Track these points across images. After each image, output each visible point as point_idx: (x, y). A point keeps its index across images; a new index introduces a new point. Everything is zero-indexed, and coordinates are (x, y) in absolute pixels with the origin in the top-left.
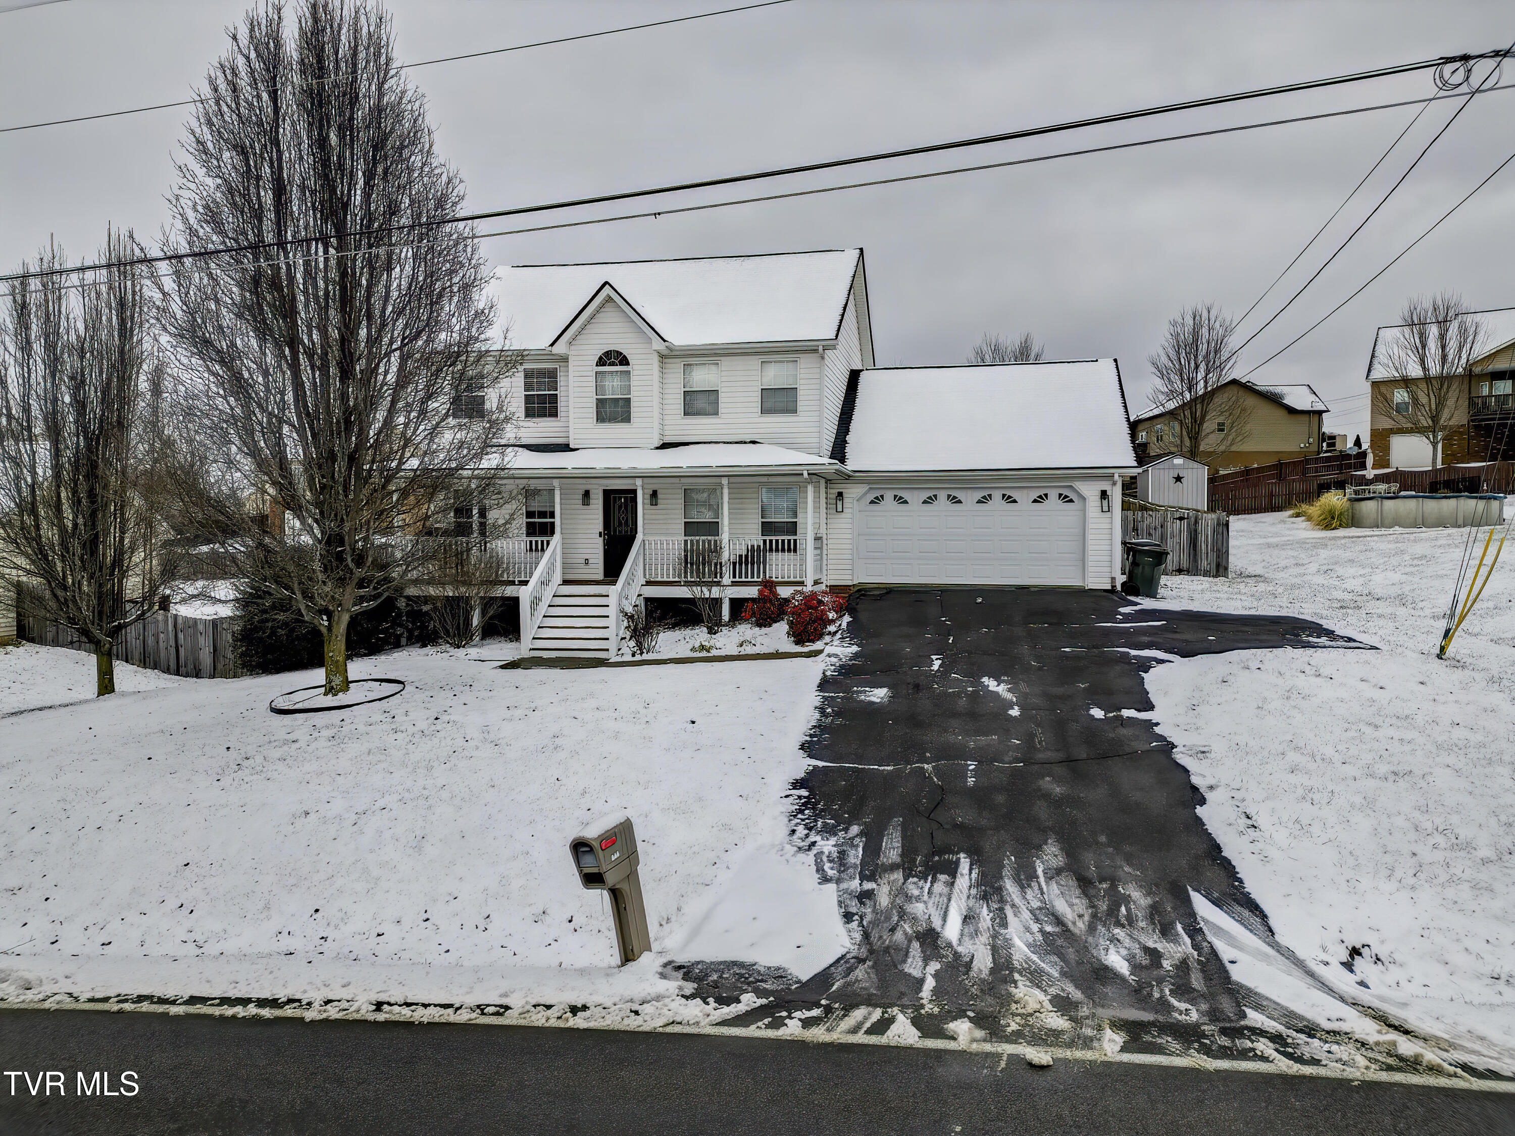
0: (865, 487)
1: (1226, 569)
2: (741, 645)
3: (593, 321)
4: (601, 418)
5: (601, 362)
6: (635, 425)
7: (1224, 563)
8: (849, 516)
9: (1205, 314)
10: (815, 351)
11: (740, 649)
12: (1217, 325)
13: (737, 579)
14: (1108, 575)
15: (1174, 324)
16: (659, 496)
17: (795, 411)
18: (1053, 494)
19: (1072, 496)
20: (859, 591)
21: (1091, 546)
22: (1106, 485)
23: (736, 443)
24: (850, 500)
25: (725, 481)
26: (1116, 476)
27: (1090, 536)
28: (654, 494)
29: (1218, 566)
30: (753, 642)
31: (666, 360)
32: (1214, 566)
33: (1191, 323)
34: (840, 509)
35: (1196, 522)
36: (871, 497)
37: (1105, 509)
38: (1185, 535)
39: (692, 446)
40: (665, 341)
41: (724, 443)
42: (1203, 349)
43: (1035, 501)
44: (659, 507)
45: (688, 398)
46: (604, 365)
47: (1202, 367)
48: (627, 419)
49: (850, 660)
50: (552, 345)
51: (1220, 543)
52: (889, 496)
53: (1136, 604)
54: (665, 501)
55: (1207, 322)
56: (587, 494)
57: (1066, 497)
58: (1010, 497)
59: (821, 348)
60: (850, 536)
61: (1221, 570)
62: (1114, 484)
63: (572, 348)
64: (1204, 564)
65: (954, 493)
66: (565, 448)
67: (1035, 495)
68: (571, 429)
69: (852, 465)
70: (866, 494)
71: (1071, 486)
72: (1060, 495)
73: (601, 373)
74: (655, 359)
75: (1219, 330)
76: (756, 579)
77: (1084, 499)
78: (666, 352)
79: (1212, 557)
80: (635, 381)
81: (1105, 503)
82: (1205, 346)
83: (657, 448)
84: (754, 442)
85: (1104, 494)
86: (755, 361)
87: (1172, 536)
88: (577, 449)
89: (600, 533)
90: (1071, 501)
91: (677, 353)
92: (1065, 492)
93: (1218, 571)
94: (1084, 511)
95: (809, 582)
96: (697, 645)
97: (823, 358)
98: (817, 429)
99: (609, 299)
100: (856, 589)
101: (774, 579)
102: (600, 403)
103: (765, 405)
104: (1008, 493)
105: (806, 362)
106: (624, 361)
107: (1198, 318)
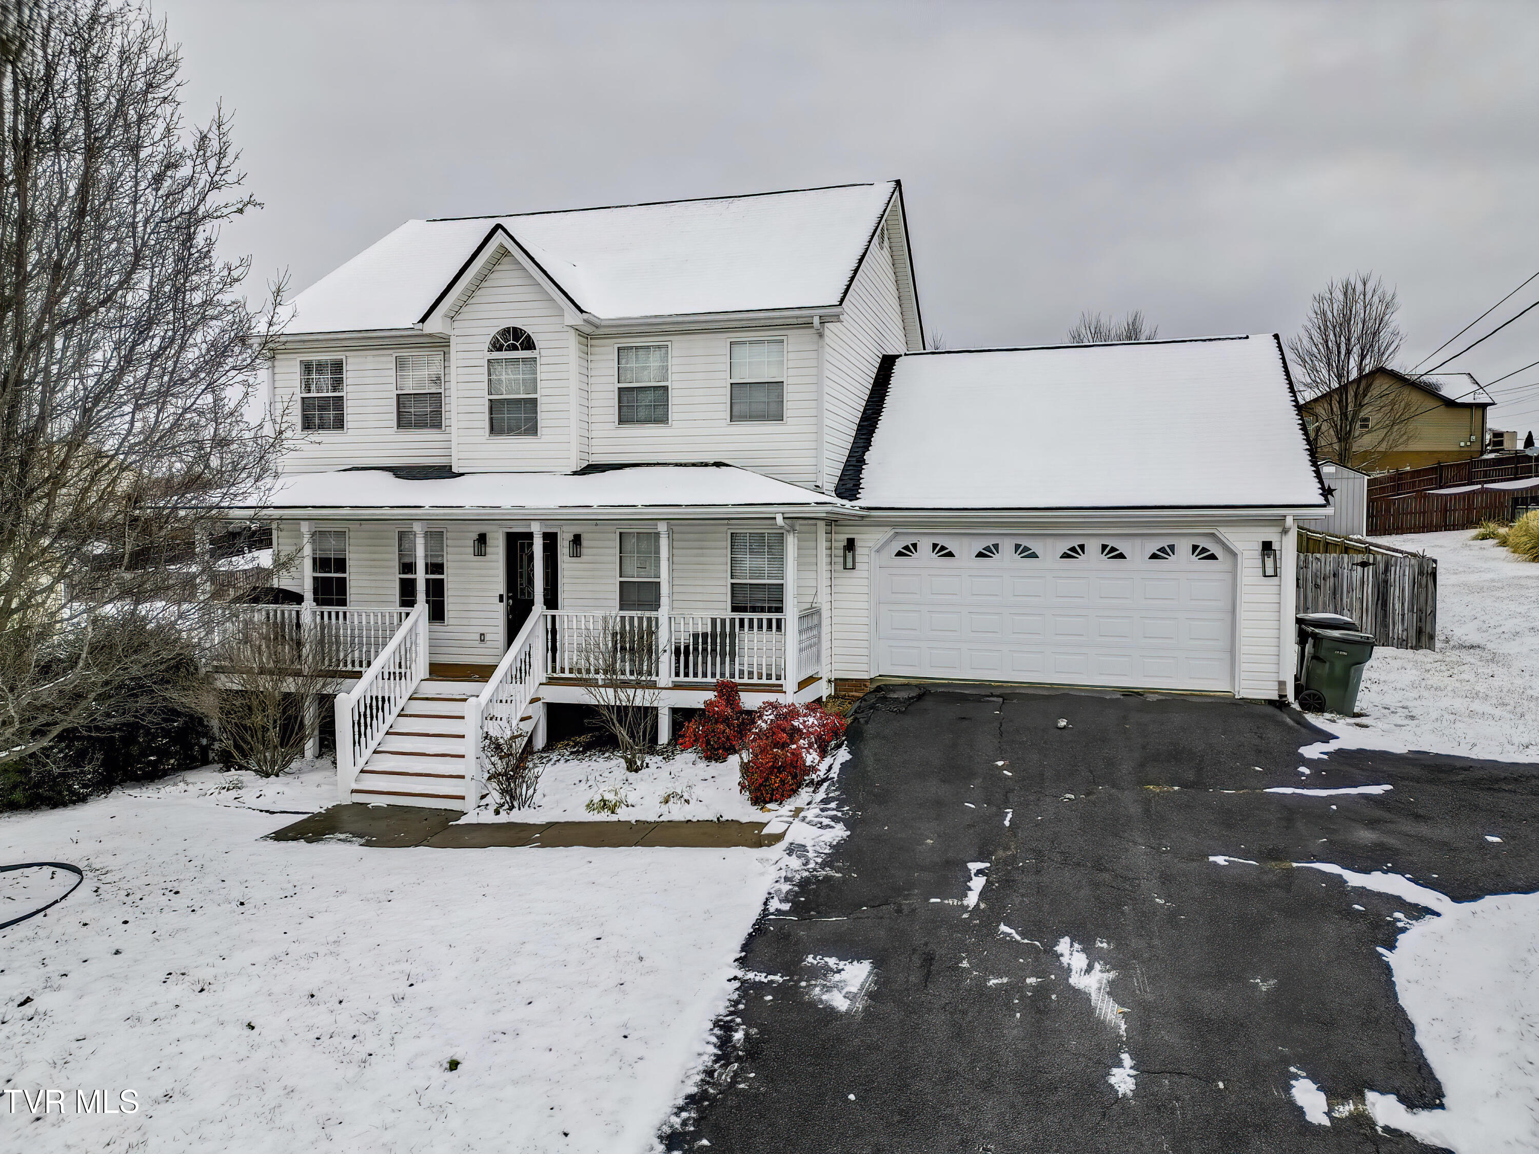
0: (890, 532)
1: (1432, 637)
2: (667, 802)
3: (484, 284)
4: (495, 429)
5: (496, 346)
6: (544, 439)
7: (1428, 629)
8: (865, 574)
9: (1359, 288)
10: (809, 325)
11: (664, 808)
12: (1376, 299)
13: (682, 678)
14: (1274, 677)
15: (1321, 299)
16: (584, 543)
17: (779, 417)
18: (1183, 547)
19: (1214, 549)
20: (879, 689)
21: (1245, 630)
22: (1270, 534)
23: (694, 465)
24: (866, 551)
25: (662, 527)
26: (1289, 521)
27: (1243, 614)
28: (577, 540)
29: (1420, 632)
30: (686, 796)
31: (594, 342)
32: (1412, 632)
33: (1341, 297)
34: (850, 565)
35: (1387, 570)
36: (898, 546)
37: (1270, 571)
38: (1369, 589)
39: (627, 470)
40: (582, 311)
41: (677, 465)
42: (1356, 330)
43: (1154, 556)
44: (583, 558)
45: (625, 399)
46: (500, 349)
47: (1356, 350)
48: (532, 429)
49: (823, 865)
50: (423, 320)
51: (1422, 598)
52: (925, 545)
53: (1327, 737)
54: (594, 551)
55: (1362, 297)
56: (482, 539)
57: (1204, 550)
58: (1113, 549)
59: (816, 321)
60: (865, 605)
61: (1424, 639)
62: (1285, 531)
63: (456, 324)
64: (1398, 630)
65: (1025, 543)
66: (444, 472)
67: (1153, 546)
68: (454, 445)
69: (867, 498)
70: (890, 540)
71: (1213, 535)
72: (1195, 548)
73: (497, 360)
74: (572, 340)
75: (1377, 308)
76: (709, 679)
77: (1234, 555)
78: (588, 329)
79: (1412, 619)
80: (542, 372)
81: (1269, 562)
82: (1360, 325)
83: (575, 473)
84: (718, 464)
85: (1267, 547)
86: (721, 343)
87: (1351, 589)
88: (462, 474)
89: (501, 597)
90: (1213, 557)
91: (607, 331)
92: (1203, 543)
93: (1419, 639)
94: (1234, 573)
95: (790, 684)
96: (597, 799)
97: (821, 335)
98: (813, 445)
99: (505, 253)
100: (875, 685)
101: (737, 680)
102: (493, 406)
103: (735, 408)
104: (1111, 543)
105: (795, 340)
106: (529, 344)
107: (1350, 291)
